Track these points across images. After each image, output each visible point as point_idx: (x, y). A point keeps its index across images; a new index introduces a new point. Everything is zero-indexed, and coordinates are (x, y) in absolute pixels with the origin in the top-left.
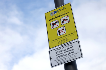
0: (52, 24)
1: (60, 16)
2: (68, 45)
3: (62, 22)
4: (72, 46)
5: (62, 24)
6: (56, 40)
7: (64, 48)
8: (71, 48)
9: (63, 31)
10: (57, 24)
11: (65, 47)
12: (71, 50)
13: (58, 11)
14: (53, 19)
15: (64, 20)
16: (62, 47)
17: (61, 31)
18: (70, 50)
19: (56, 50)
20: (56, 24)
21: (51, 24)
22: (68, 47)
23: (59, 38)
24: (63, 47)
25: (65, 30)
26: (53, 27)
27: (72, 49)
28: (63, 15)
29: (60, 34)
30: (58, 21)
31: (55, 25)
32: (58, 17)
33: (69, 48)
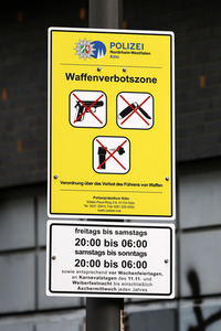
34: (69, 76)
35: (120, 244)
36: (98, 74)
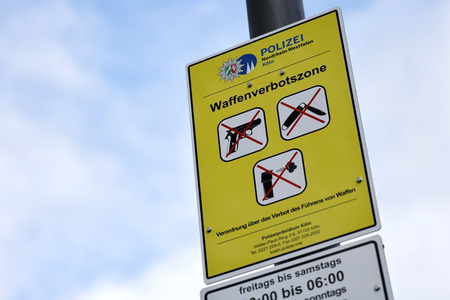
0: (229, 133)
1: (273, 86)
2: (318, 262)
3: (287, 123)
4: (338, 268)
5: (284, 134)
6: (245, 227)
7: (289, 277)
8: (333, 278)
9: (287, 175)
10: (258, 132)
11: (297, 274)
12: (334, 293)
13: (267, 54)
14: (233, 99)
15: (297, 113)
16: (281, 274)
17: (279, 177)
18: (323, 290)
19: (244, 285)
20: (248, 132)
21: (223, 132)
22: (313, 276)
23: (264, 220)
24: (287, 272)
25: (299, 170)
26: (232, 150)
27: (338, 285)
28: (294, 79)
29: (269, 193)
30: (260, 116)
31: (246, 136)
32: (261, 91)
33: (318, 283)
34: (215, 107)
35: (304, 288)
36: (250, 91)
